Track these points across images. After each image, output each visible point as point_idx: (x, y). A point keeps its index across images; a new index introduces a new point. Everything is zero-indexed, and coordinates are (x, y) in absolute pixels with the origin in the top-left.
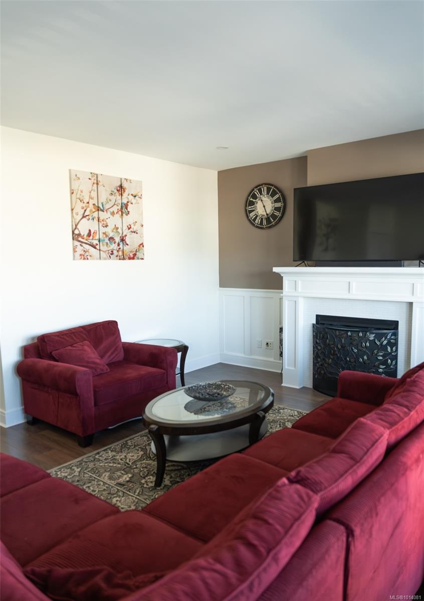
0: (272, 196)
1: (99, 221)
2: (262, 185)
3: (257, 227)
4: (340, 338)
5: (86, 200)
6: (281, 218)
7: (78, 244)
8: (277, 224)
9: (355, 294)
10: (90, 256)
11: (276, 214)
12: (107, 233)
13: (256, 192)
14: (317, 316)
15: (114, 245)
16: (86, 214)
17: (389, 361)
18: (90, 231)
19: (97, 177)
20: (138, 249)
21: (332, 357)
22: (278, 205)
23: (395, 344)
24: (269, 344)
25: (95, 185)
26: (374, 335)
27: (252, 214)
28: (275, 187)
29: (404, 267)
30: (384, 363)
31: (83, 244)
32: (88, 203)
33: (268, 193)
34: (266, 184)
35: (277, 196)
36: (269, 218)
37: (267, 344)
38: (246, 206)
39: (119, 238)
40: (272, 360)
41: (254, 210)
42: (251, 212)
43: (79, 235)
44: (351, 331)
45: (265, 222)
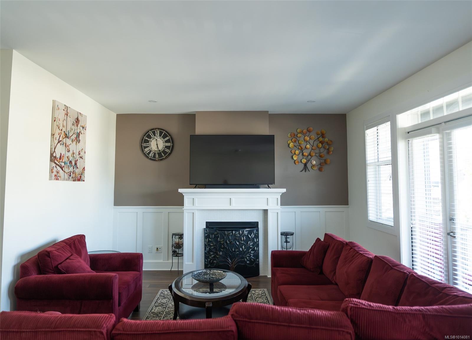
0: (164, 137)
1: (65, 147)
2: (156, 129)
3: (151, 159)
4: (228, 236)
5: (61, 128)
6: (170, 154)
7: (54, 165)
8: (166, 157)
9: (234, 206)
10: (60, 177)
11: (166, 150)
12: (69, 157)
13: (151, 133)
14: (207, 223)
15: (71, 167)
16: (60, 140)
17: (256, 248)
18: (61, 154)
19: (67, 110)
20: (83, 172)
21: (222, 250)
22: (168, 144)
23: (257, 236)
24: (159, 249)
25: (66, 115)
26: (247, 232)
27: (146, 150)
28: (166, 131)
29: (260, 188)
30: (253, 250)
31: (57, 166)
32: (62, 130)
33: (160, 135)
34: (159, 129)
35: (167, 138)
36: (160, 153)
37: (157, 248)
38: (142, 143)
39: (74, 161)
40: (161, 261)
41: (148, 147)
42: (145, 147)
43: (55, 157)
44: (235, 230)
45: (157, 156)
